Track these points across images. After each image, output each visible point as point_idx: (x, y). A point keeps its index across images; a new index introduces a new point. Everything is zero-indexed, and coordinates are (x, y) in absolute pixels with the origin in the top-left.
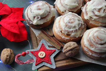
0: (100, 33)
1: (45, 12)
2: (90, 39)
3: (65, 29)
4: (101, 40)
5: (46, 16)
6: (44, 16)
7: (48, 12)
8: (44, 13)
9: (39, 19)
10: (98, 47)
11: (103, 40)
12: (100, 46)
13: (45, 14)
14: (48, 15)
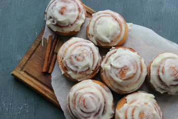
0: (93, 98)
1: (65, 20)
2: (77, 95)
3: (66, 61)
4: (85, 106)
5: (64, 27)
6: (62, 25)
7: (70, 23)
8: (63, 21)
9: (53, 23)
10: (76, 110)
11: (86, 108)
12: (79, 111)
13: (65, 23)
14: (67, 26)
